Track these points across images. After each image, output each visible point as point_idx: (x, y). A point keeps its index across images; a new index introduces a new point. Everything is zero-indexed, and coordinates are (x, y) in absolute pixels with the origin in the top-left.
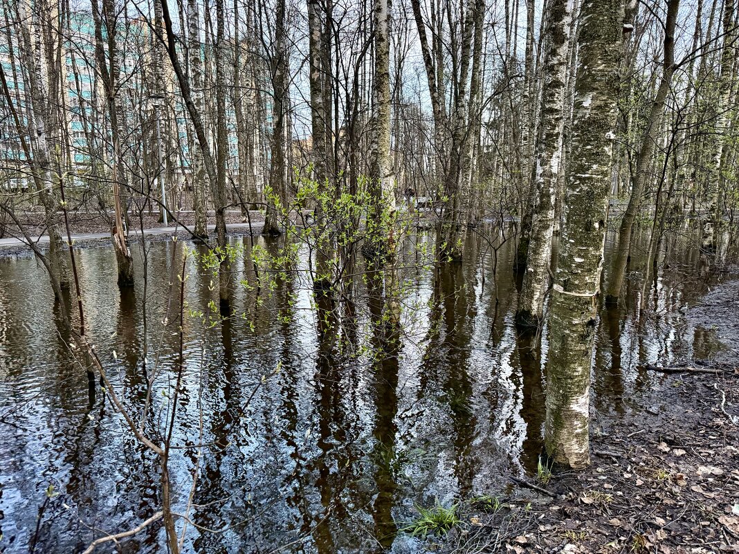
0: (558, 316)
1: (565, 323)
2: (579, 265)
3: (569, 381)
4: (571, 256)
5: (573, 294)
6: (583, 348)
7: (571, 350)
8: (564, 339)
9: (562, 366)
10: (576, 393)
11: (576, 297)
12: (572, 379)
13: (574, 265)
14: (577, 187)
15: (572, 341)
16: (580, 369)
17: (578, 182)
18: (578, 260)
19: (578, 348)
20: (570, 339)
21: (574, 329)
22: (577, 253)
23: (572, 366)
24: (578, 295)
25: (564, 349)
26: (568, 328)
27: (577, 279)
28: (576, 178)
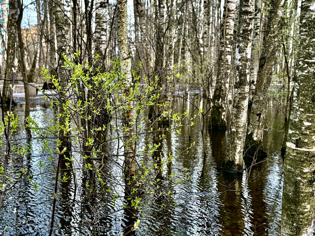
0: (291, 166)
1: (297, 172)
2: (308, 128)
3: (301, 216)
4: (301, 121)
5: (304, 149)
6: (311, 190)
7: (303, 192)
8: (296, 184)
9: (296, 205)
10: (306, 225)
11: (306, 152)
12: (303, 214)
13: (303, 128)
14: (306, 70)
15: (303, 185)
16: (308, 206)
17: (306, 65)
18: (307, 124)
19: (307, 191)
20: (301, 184)
21: (305, 176)
22: (305, 118)
23: (303, 204)
24: (307, 150)
25: (297, 192)
26: (300, 176)
27: (306, 138)
28: (304, 63)
